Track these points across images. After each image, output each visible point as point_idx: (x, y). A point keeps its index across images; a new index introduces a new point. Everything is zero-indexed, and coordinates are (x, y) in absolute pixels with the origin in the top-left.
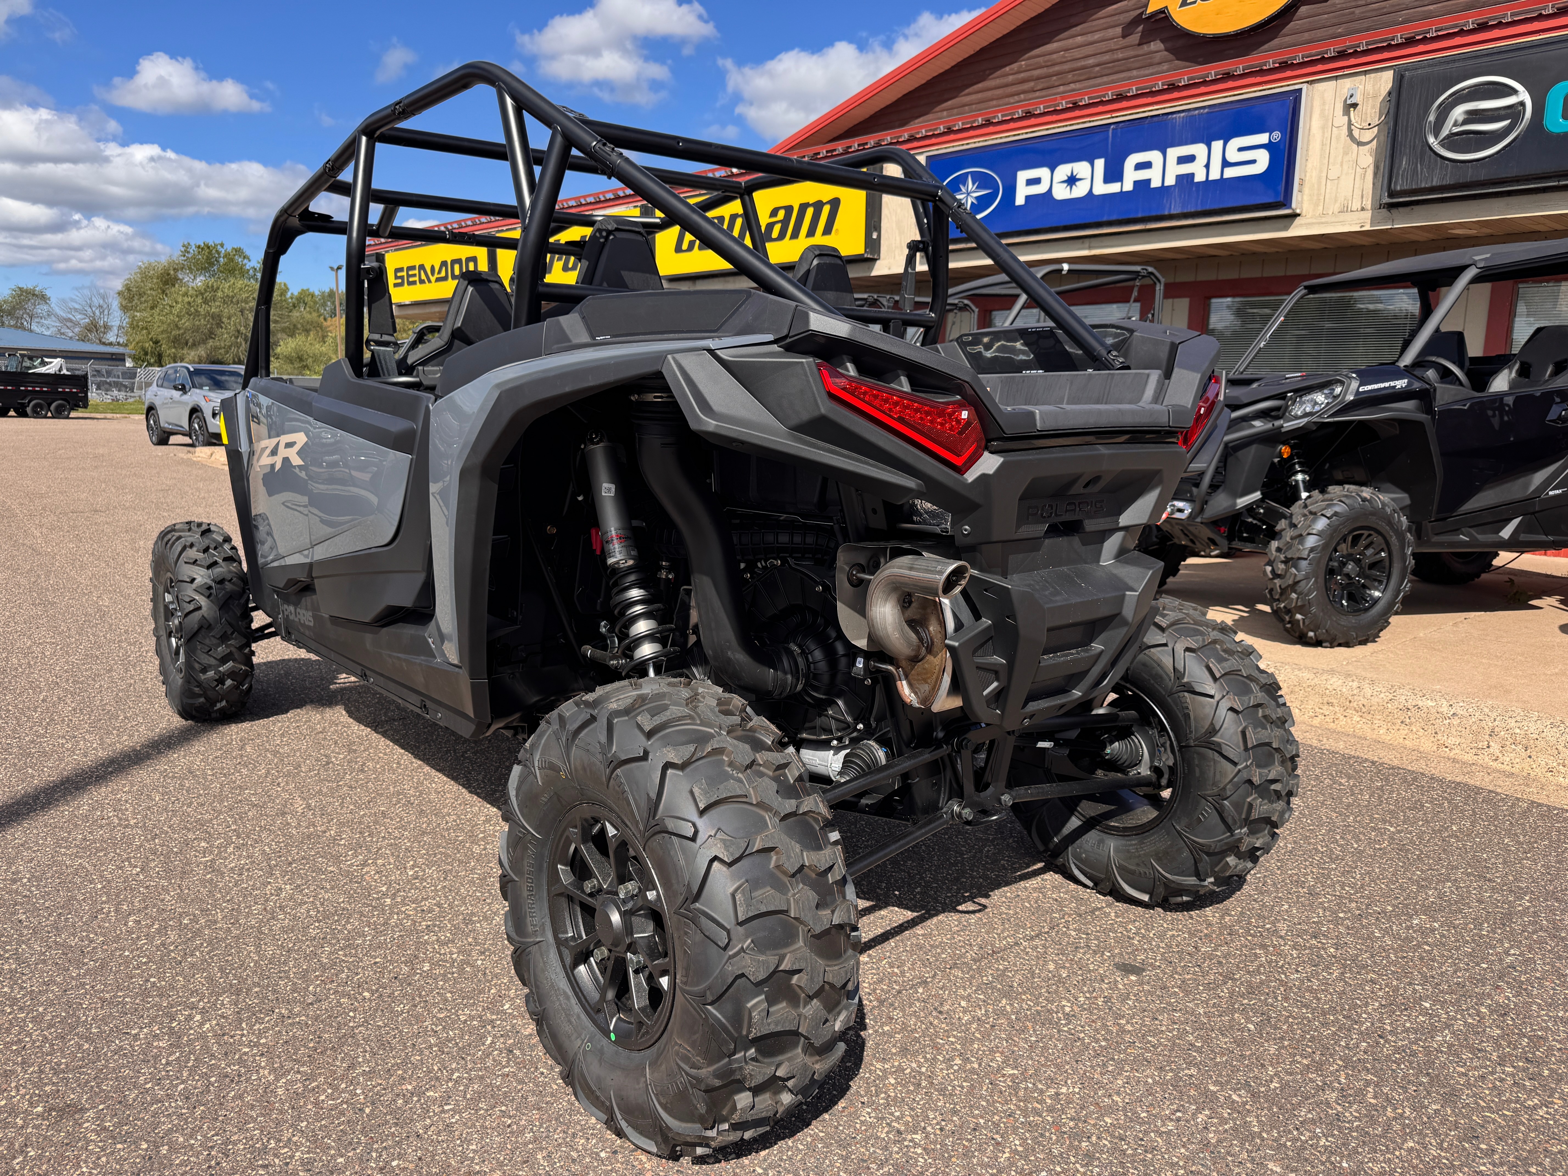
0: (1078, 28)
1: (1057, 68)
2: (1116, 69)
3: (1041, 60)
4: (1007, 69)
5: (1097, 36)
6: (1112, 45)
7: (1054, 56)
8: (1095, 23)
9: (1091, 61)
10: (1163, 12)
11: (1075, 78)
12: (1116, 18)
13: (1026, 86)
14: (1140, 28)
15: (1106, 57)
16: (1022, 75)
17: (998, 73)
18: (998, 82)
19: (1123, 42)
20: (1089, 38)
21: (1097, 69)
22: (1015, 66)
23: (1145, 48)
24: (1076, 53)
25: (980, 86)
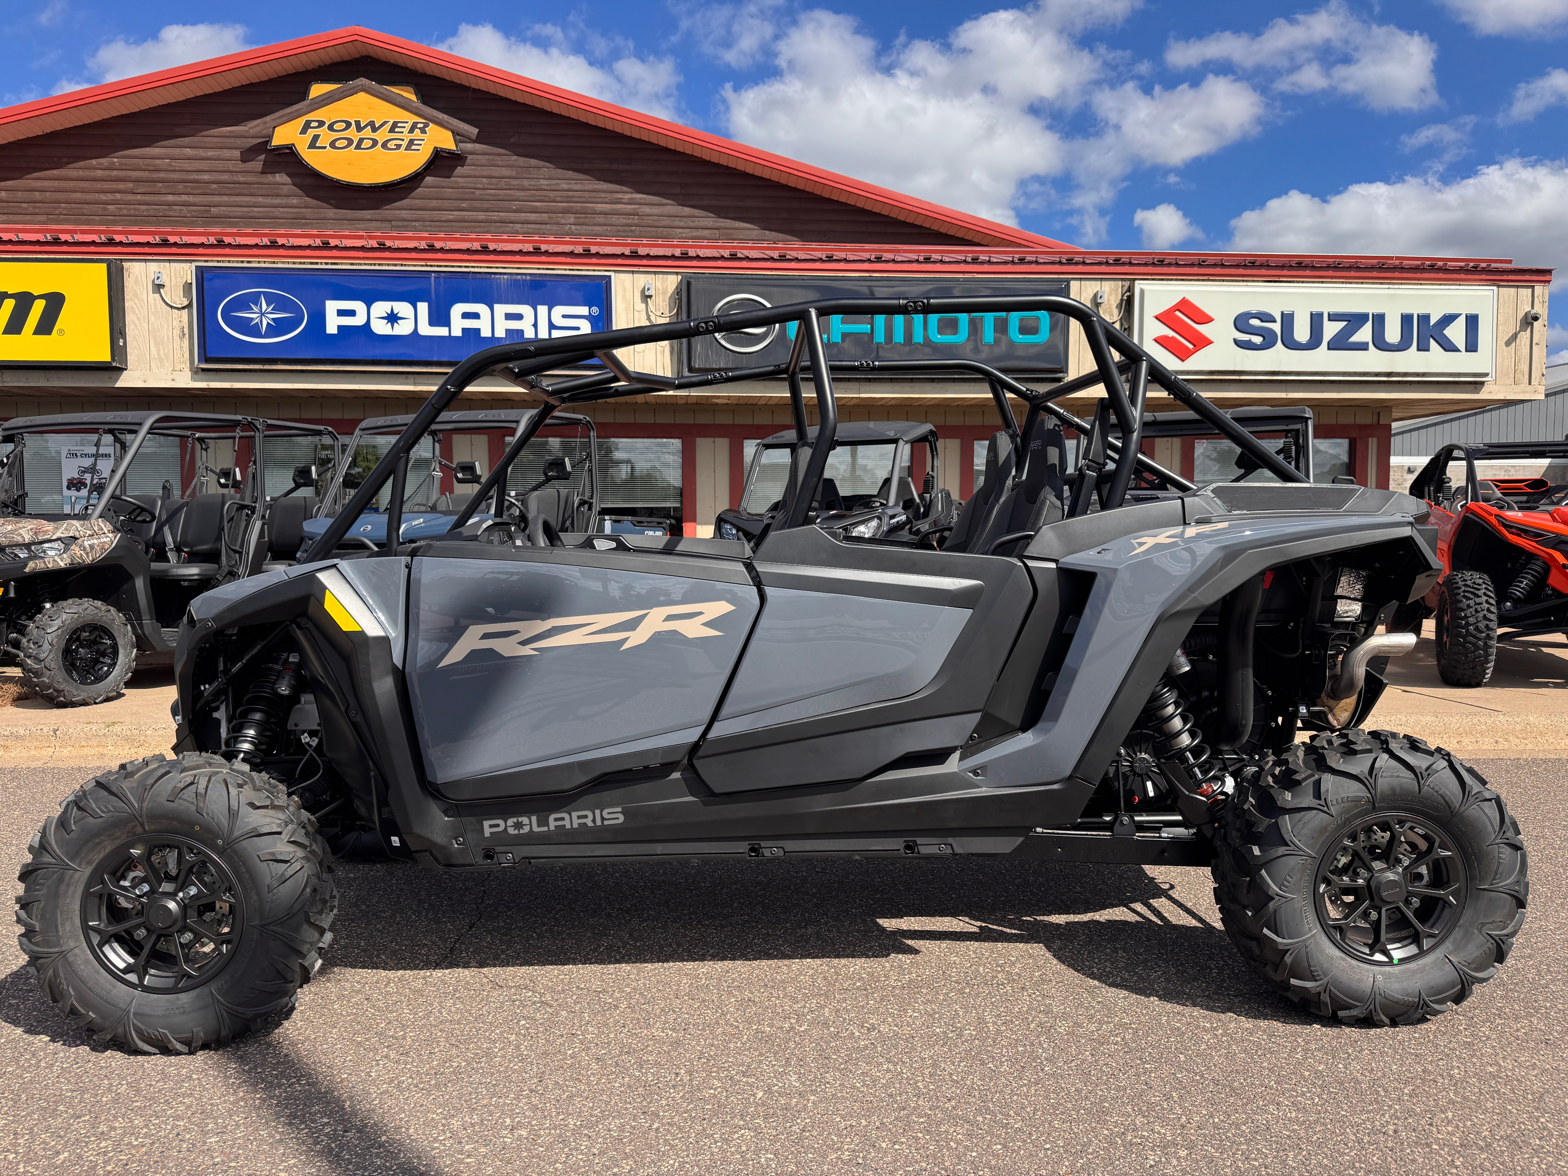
0: (186, 140)
1: (162, 175)
2: (238, 191)
3: (140, 162)
4: (94, 162)
5: (210, 153)
6: (230, 165)
7: (158, 162)
8: (206, 139)
9: (206, 177)
10: (291, 148)
11: (188, 190)
12: (232, 140)
13: (122, 186)
14: (262, 157)
15: (225, 177)
16: (115, 173)
17: (81, 164)
18: (81, 173)
19: (242, 166)
20: (201, 153)
21: (214, 186)
22: (105, 161)
23: (270, 178)
24: (186, 165)
25: (55, 172)
